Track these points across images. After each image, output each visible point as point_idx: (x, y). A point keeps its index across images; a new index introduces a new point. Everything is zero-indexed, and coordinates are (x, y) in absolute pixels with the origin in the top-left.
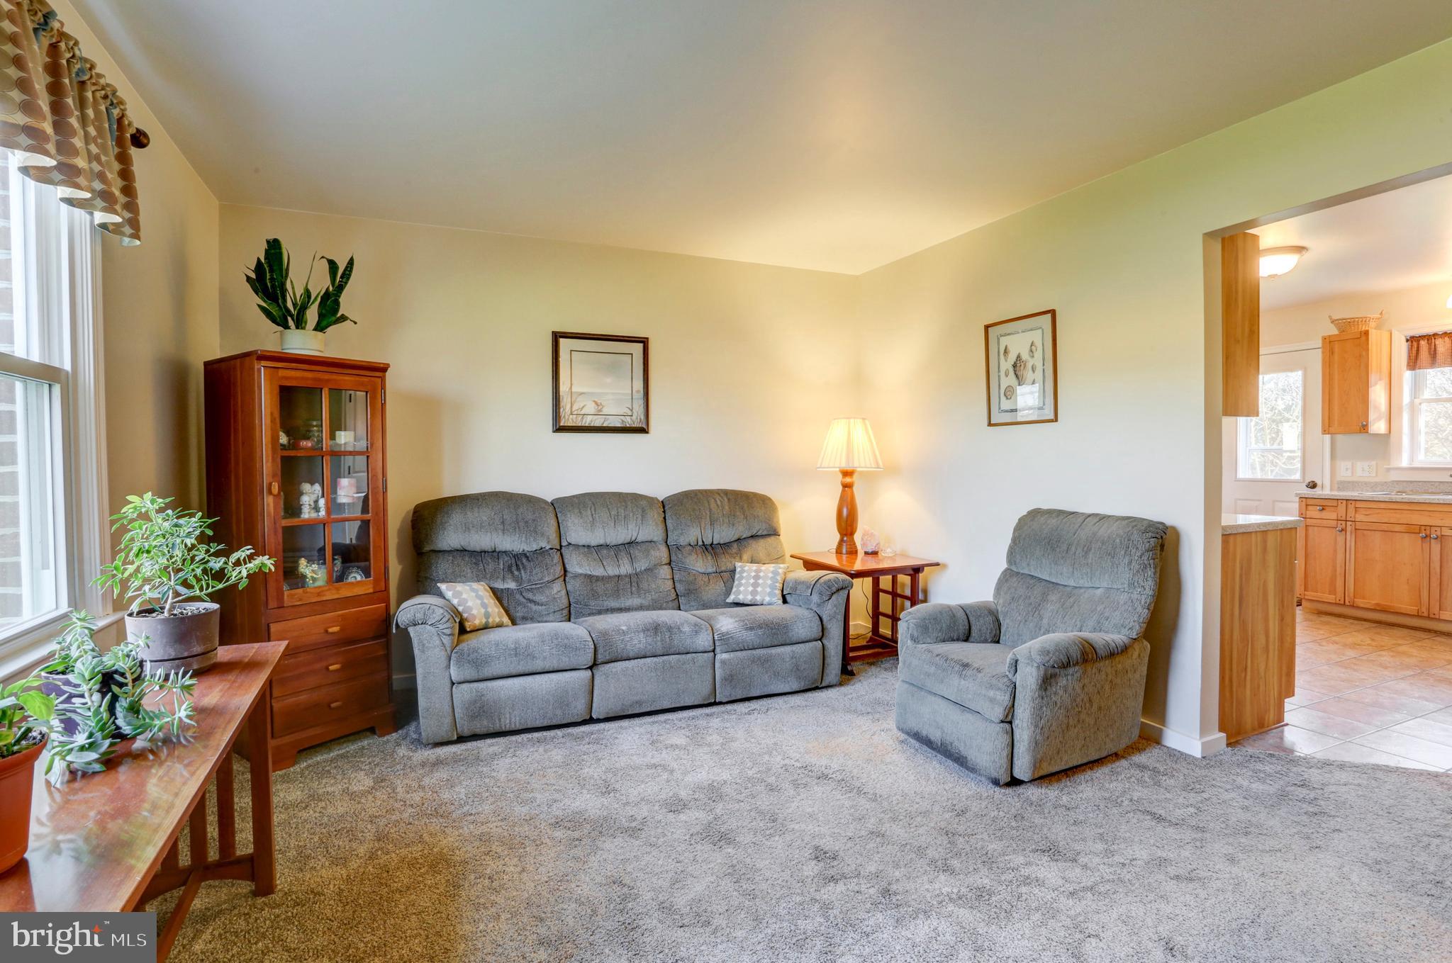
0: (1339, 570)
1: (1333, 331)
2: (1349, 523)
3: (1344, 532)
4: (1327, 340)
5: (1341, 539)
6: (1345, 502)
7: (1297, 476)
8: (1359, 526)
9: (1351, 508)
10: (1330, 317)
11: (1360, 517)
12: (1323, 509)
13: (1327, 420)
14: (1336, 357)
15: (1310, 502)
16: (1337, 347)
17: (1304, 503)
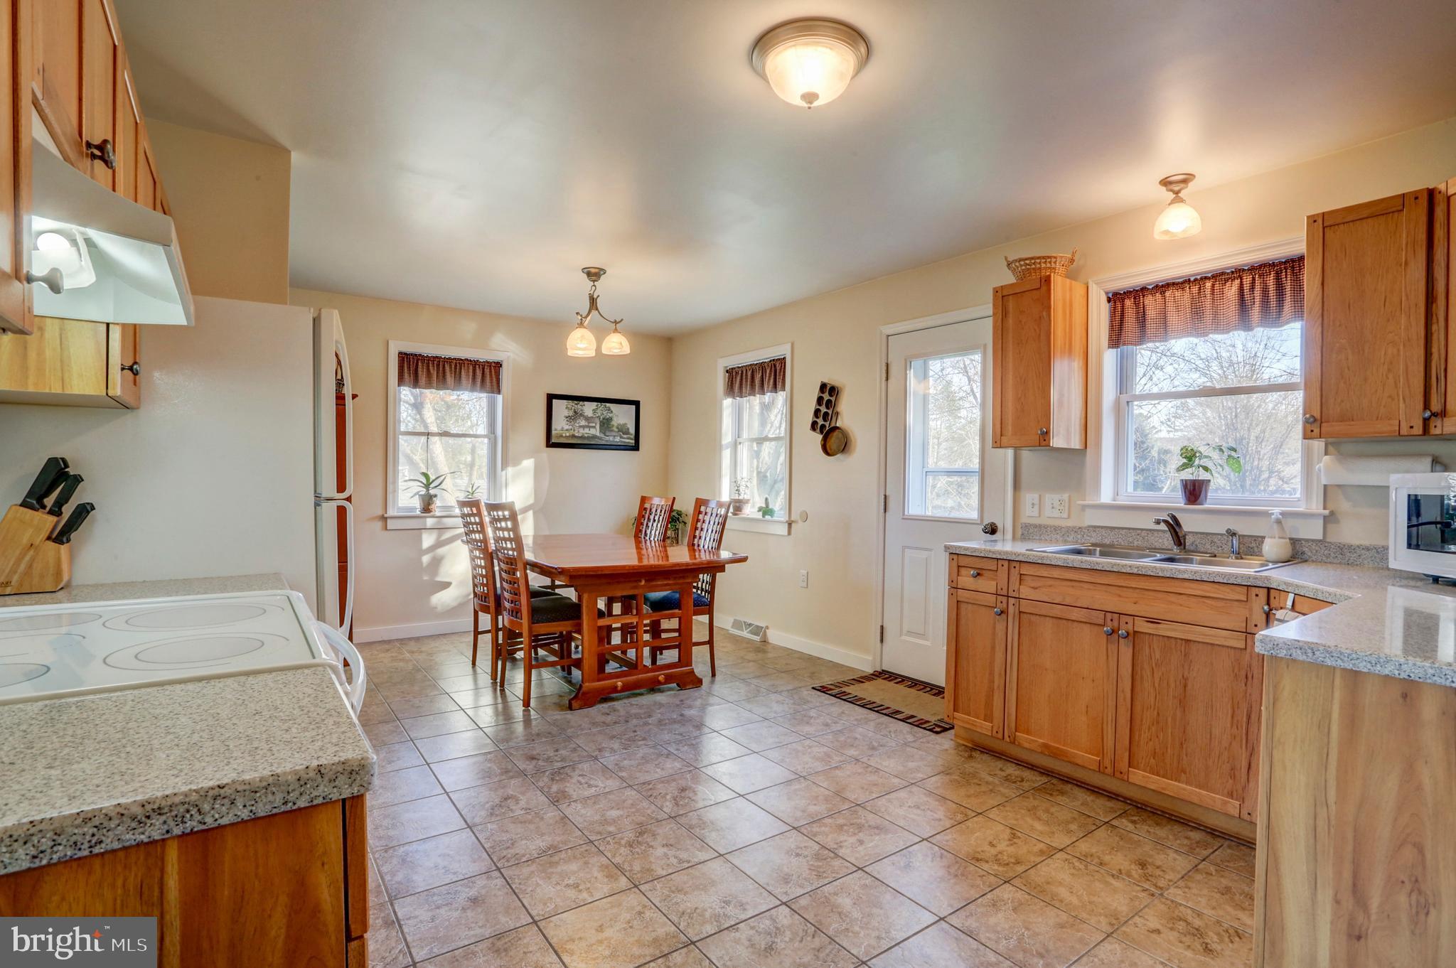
0: (998, 682)
1: (1009, 278)
2: (1012, 601)
3: (1004, 616)
4: (1000, 295)
5: (1000, 627)
6: (1006, 564)
7: (974, 515)
8: (1025, 606)
9: (1014, 573)
10: (1006, 258)
11: (1025, 592)
12: (978, 574)
13: (998, 426)
14: (1010, 321)
15: (963, 561)
16: (1011, 304)
17: (955, 564)
